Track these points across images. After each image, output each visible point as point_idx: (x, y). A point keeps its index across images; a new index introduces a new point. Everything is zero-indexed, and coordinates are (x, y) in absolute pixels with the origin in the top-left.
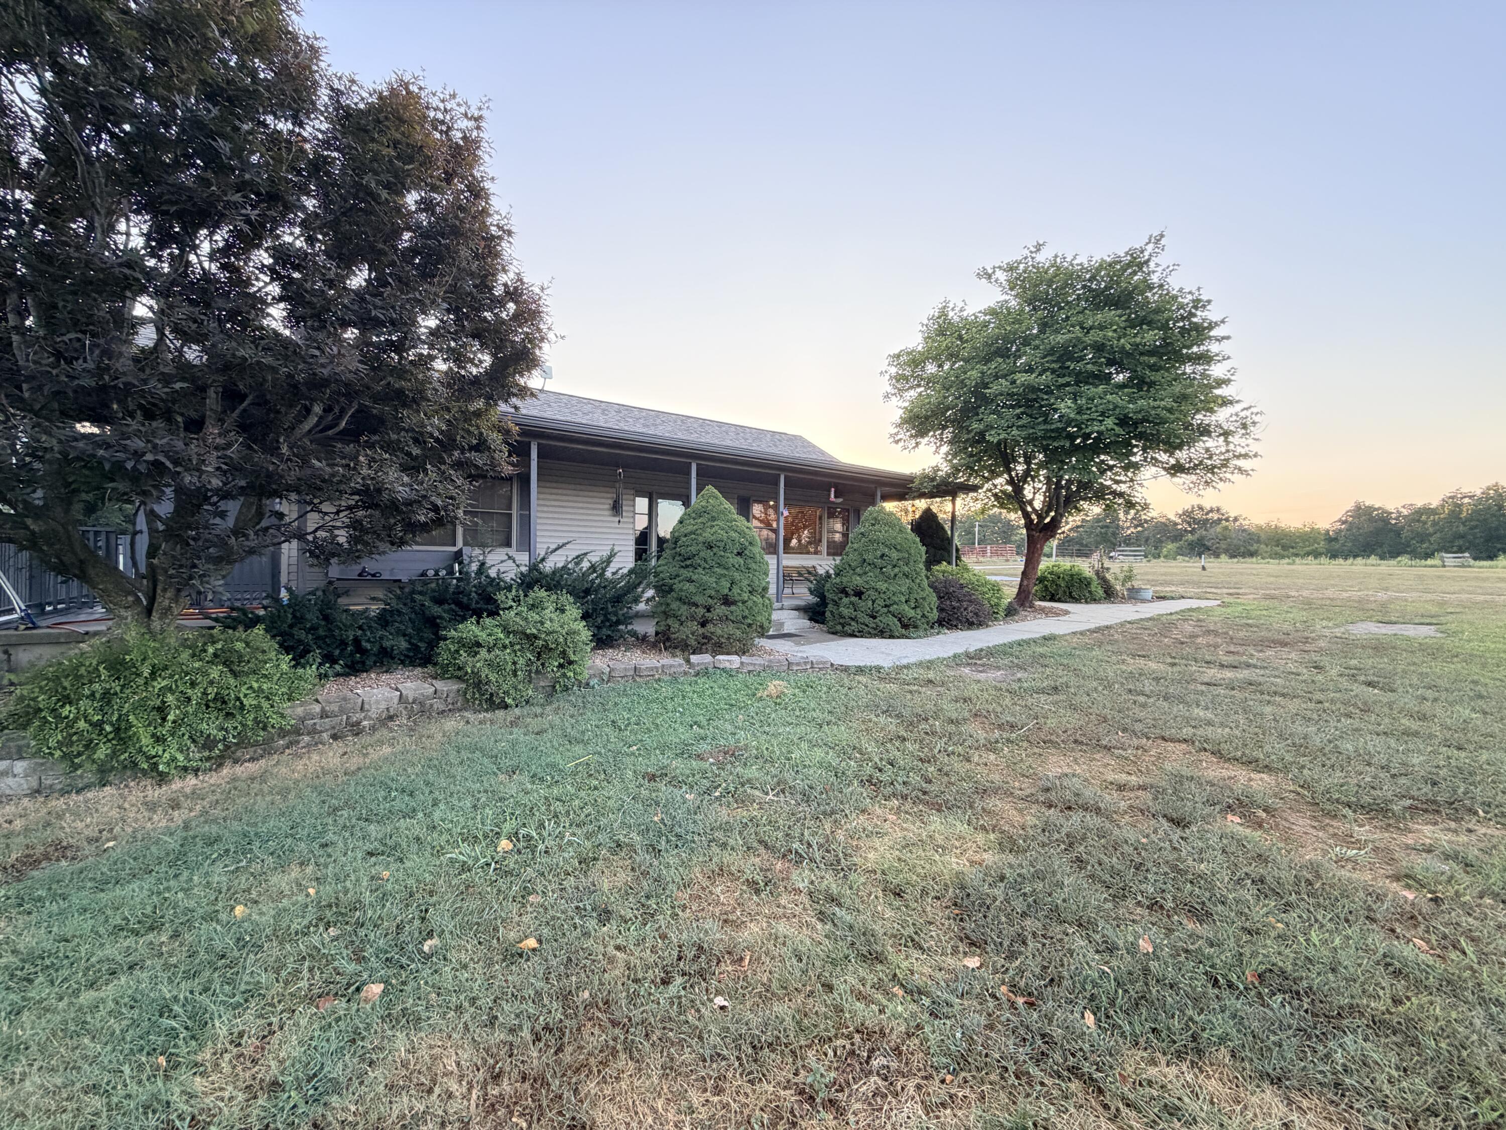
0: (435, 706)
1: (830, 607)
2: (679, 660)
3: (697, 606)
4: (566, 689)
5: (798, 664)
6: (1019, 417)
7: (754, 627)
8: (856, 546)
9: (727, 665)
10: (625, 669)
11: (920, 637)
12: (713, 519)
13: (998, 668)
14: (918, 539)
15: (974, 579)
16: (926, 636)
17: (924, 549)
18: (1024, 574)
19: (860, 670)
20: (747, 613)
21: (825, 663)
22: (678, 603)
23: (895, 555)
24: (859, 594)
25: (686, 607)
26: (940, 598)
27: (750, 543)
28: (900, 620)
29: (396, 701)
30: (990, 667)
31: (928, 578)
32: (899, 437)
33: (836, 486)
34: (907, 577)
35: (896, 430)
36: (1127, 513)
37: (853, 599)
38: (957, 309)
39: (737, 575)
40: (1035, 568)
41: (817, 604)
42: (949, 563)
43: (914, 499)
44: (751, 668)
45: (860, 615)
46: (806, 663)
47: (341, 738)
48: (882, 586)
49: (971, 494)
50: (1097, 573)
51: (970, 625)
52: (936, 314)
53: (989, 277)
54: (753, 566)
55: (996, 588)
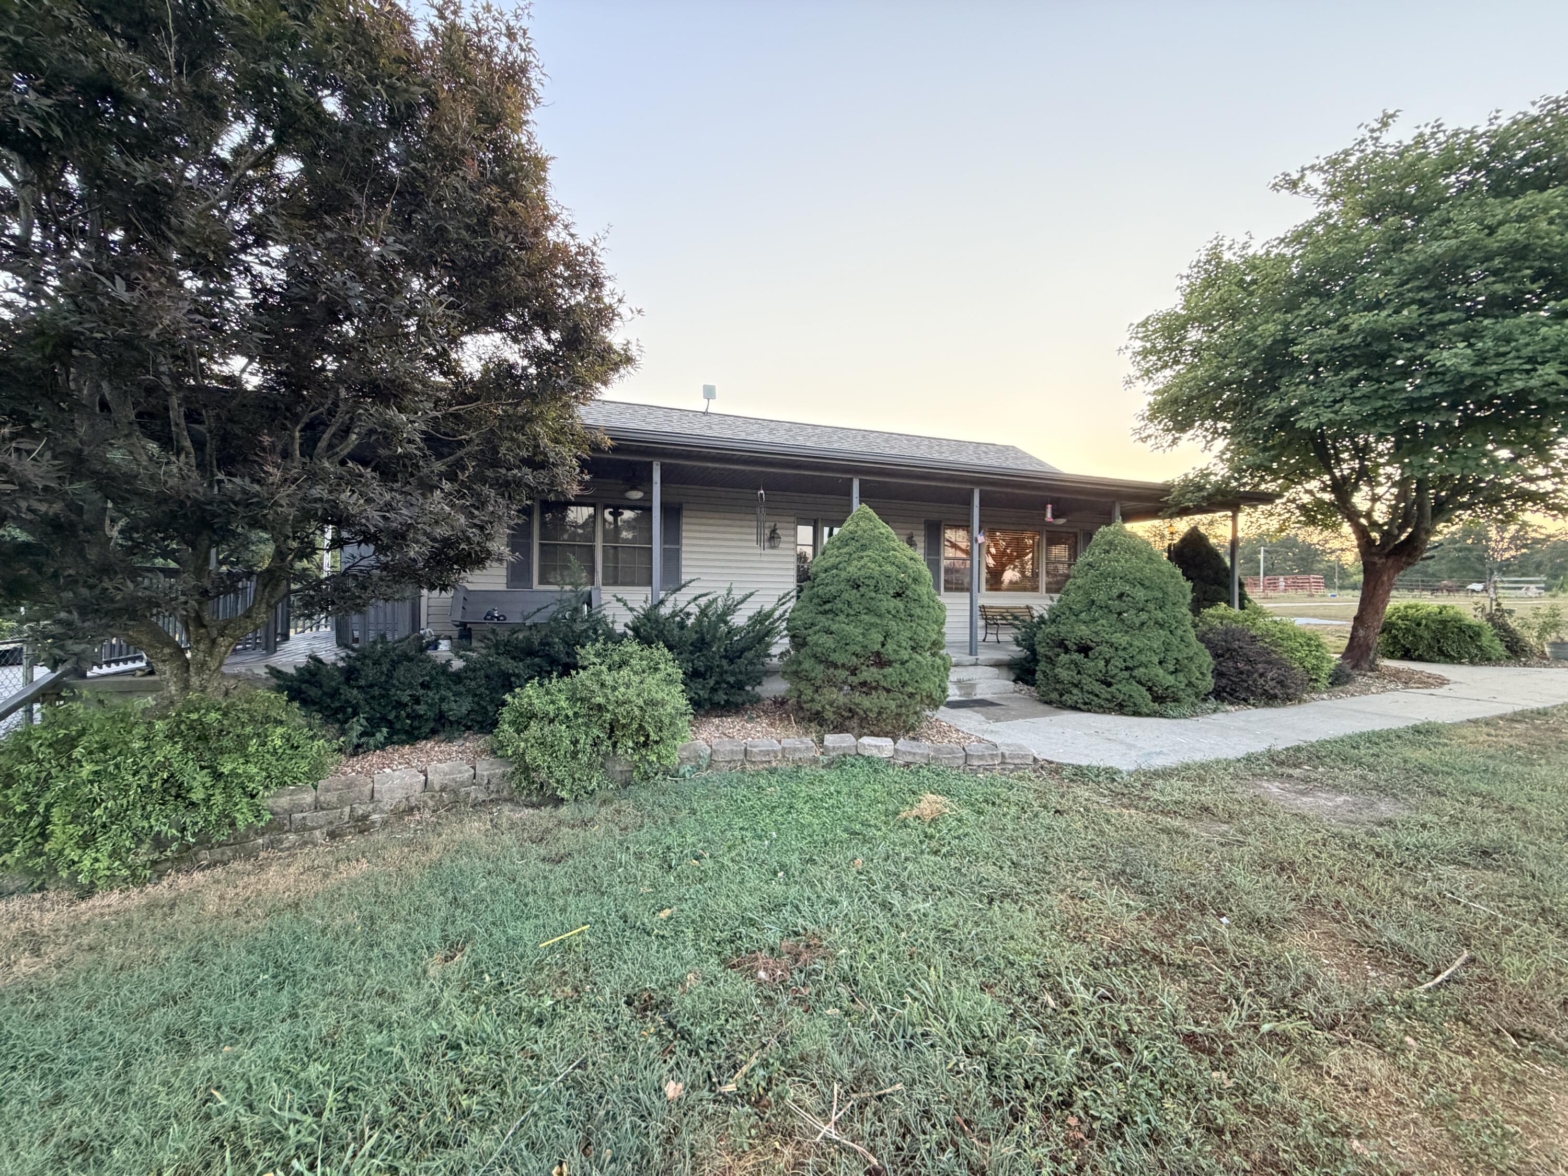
0: (473, 795)
1: (1042, 666)
2: (808, 741)
3: (836, 666)
4: (646, 777)
5: (981, 757)
6: (1354, 382)
7: (918, 697)
8: (1079, 581)
9: (875, 752)
10: (732, 752)
11: (1185, 716)
12: (864, 547)
13: (1337, 789)
14: (1179, 571)
15: (1275, 630)
16: (1195, 714)
17: (1189, 585)
18: (1359, 620)
19: (1080, 774)
20: (907, 677)
21: (1023, 757)
22: (813, 660)
23: (1140, 594)
24: (1085, 650)
25: (822, 667)
26: (1216, 656)
27: (915, 580)
28: (1150, 689)
29: (419, 788)
30: (1321, 786)
31: (1195, 626)
32: (1148, 432)
33: (1055, 502)
34: (1162, 626)
35: (1143, 423)
36: (1501, 531)
37: (1075, 656)
38: (1237, 247)
39: (893, 626)
40: (1379, 610)
41: (1025, 659)
42: (1230, 603)
43: (1171, 516)
44: (909, 759)
45: (1085, 680)
46: (993, 756)
47: (339, 835)
48: (1121, 639)
49: (1261, 507)
50: (1490, 618)
51: (1270, 699)
52: (1203, 258)
53: (1294, 184)
54: (918, 611)
55: (1312, 642)
